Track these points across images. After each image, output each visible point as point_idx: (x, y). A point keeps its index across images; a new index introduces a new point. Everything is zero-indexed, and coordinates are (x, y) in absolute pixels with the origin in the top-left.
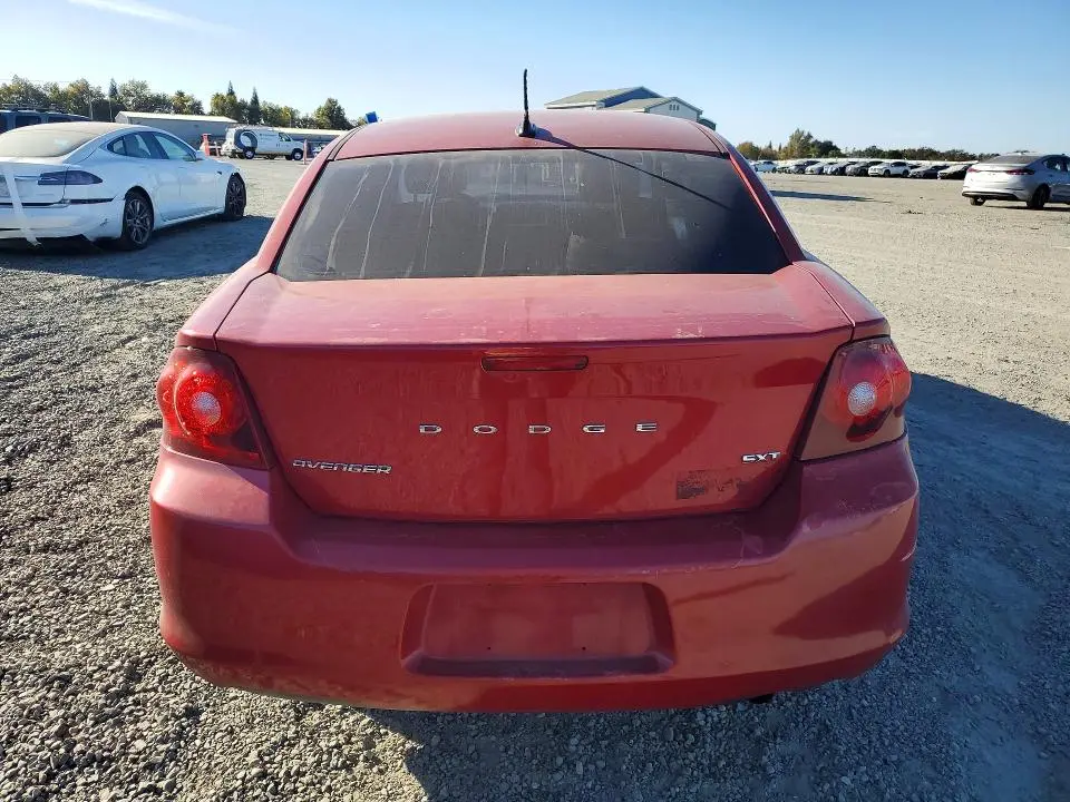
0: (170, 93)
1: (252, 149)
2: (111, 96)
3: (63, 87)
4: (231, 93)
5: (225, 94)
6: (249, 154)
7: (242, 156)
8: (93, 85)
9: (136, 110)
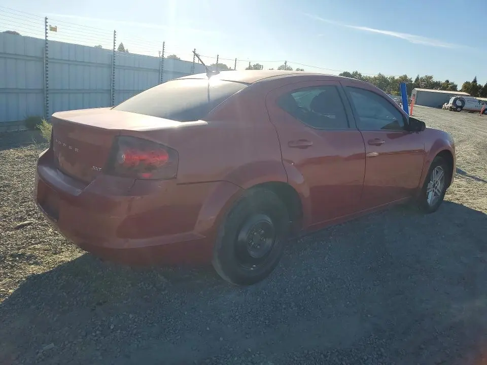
0: (443, 81)
1: (461, 107)
2: (415, 82)
3: (396, 78)
4: (475, 81)
5: (471, 82)
6: (459, 109)
7: (455, 110)
8: (409, 77)
9: (424, 88)
